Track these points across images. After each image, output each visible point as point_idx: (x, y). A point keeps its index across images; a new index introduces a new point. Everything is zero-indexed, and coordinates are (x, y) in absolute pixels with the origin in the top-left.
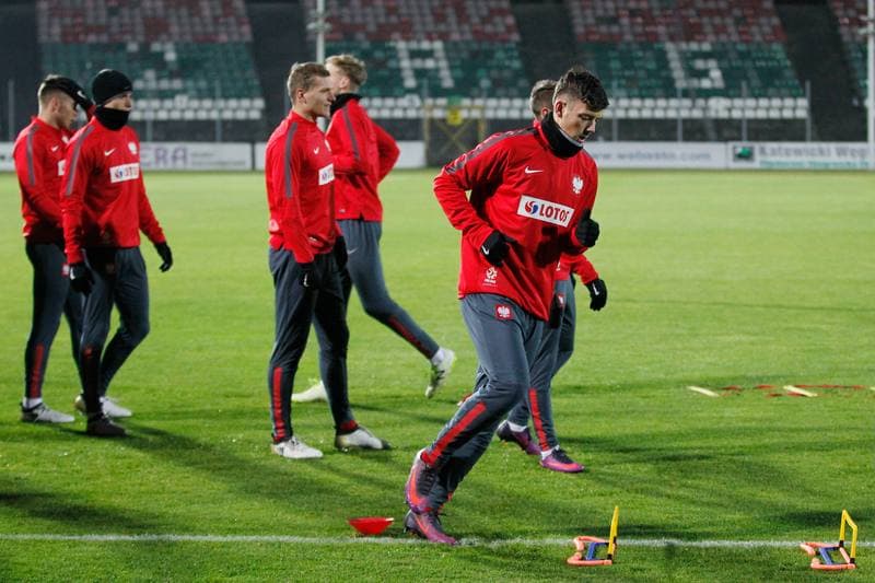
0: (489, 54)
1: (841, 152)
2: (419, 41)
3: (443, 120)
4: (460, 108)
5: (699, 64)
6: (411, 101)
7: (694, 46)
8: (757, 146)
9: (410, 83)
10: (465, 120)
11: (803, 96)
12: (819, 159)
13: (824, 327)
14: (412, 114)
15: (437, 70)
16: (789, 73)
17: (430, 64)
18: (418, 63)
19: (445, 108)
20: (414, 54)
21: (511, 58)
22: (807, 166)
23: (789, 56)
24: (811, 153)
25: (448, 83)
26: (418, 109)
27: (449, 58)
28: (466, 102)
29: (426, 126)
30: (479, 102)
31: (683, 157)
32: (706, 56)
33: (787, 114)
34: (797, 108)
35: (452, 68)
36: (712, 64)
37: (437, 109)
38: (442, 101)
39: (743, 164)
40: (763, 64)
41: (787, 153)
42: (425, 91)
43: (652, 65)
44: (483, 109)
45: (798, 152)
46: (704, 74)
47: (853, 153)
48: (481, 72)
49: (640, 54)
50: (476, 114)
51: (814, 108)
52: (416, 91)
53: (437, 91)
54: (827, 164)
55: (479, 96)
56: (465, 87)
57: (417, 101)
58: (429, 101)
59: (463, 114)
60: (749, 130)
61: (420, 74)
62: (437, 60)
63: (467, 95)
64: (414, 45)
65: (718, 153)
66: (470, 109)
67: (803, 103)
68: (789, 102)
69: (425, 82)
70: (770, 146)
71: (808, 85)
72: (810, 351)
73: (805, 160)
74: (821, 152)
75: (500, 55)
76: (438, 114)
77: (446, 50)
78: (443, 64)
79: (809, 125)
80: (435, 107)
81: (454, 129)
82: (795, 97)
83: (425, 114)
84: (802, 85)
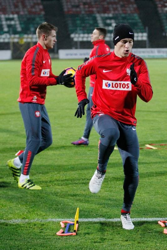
0: (34, 19)
1: (159, 52)
2: (9, 15)
3: (18, 43)
4: (24, 38)
5: (108, 21)
6: (6, 36)
7: (106, 15)
9: (6, 29)
10: (26, 43)
11: (145, 32)
12: (151, 55)
13: (157, 119)
14: (6, 40)
15: (15, 25)
16: (140, 24)
17: (13, 23)
18: (8, 22)
19: (18, 38)
20: (7, 19)
21: (41, 20)
23: (140, 18)
24: (148, 52)
25: (19, 29)
26: (9, 39)
27: (20, 21)
28: (26, 36)
29: (11, 45)
30: (30, 36)
32: (110, 18)
33: (140, 39)
34: (143, 36)
35: (21, 24)
36: (113, 21)
37: (15, 39)
38: (17, 36)
40: (130, 21)
41: (140, 52)
42: (11, 32)
43: (91, 22)
44: (32, 38)
45: (144, 52)
46: (110, 25)
47: (163, 52)
48: (31, 26)
49: (87, 18)
50: (29, 40)
51: (149, 37)
52: (8, 32)
53: (15, 32)
54: (154, 56)
55: (30, 34)
56: (26, 31)
57: (8, 36)
58: (13, 36)
59: (25, 40)
61: (9, 26)
62: (15, 21)
63: (26, 33)
64: (7, 16)
66: (27, 38)
67: (145, 35)
68: (140, 34)
69: (11, 29)
71: (147, 28)
72: (153, 129)
73: (146, 55)
74: (152, 52)
75: (38, 19)
76: (16, 40)
77: (19, 18)
78: (17, 23)
79: (147, 42)
80: (14, 38)
81: (21, 46)
82: (142, 32)
83: (11, 41)
84: (145, 29)
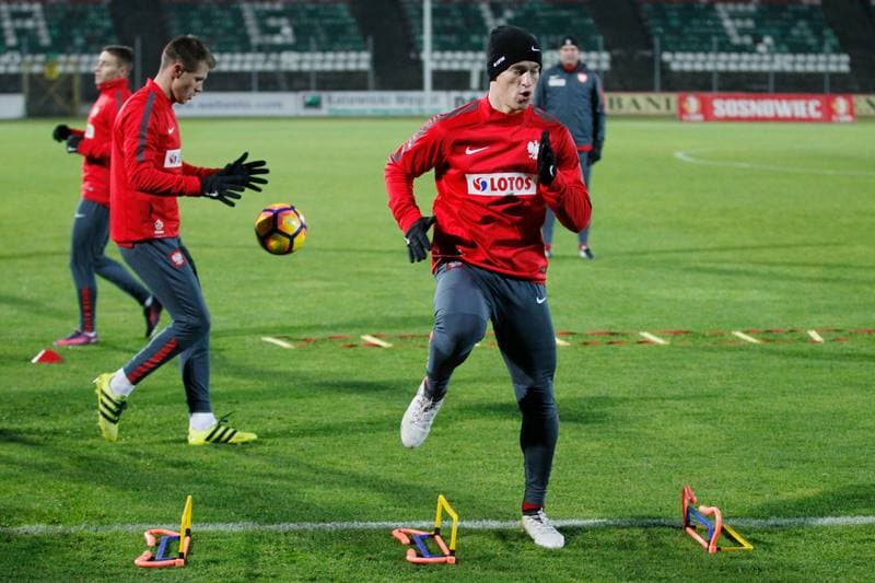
0: (83, 16)
1: (400, 100)
2: (20, 4)
3: (41, 75)
4: (57, 63)
5: (272, 22)
6: (12, 58)
7: (267, 6)
8: (324, 95)
9: (12, 41)
10: (61, 75)
11: (365, 49)
12: (381, 107)
13: (395, 271)
14: (13, 69)
15: (36, 29)
16: (353, 30)
17: (29, 24)
18: (18, 23)
19: (44, 64)
20: (15, 15)
21: (102, 18)
22: (369, 113)
23: (353, 13)
24: (373, 101)
25: (45, 41)
26: (19, 65)
27: (46, 19)
28: (62, 58)
29: (25, 80)
30: (74, 58)
31: (259, 106)
32: (278, 15)
33: (352, 66)
34: (361, 61)
35: (49, 27)
36: (284, 22)
37: (36, 65)
38: (40, 58)
39: (312, 112)
40: (328, 21)
41: (352, 101)
42: (25, 48)
43: (229, 24)
44: (78, 64)
45: (362, 101)
46: (276, 31)
47: (411, 100)
48: (76, 32)
49: (218, 13)
50: (70, 69)
51: (375, 61)
52: (17, 48)
53: (35, 48)
54: (387, 111)
55: (74, 52)
56: (61, 45)
57: (17, 57)
58: (29, 58)
59: (59, 69)
60: (318, 81)
61: (20, 33)
62: (36, 20)
63: (62, 51)
64: (15, 7)
65: (290, 102)
66: (66, 63)
67: (366, 56)
68: (353, 56)
69: (25, 40)
70: (337, 95)
71: (370, 40)
72: (382, 297)
73: (368, 108)
74: (382, 100)
75: (93, 15)
76: (37, 69)
77: (45, 11)
78: (42, 24)
79: (371, 77)
80: (33, 63)
81: (51, 82)
82: (358, 50)
83: (25, 70)
84: (365, 40)
